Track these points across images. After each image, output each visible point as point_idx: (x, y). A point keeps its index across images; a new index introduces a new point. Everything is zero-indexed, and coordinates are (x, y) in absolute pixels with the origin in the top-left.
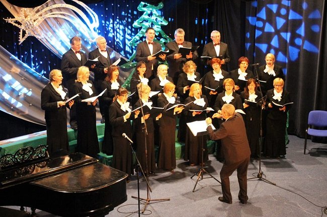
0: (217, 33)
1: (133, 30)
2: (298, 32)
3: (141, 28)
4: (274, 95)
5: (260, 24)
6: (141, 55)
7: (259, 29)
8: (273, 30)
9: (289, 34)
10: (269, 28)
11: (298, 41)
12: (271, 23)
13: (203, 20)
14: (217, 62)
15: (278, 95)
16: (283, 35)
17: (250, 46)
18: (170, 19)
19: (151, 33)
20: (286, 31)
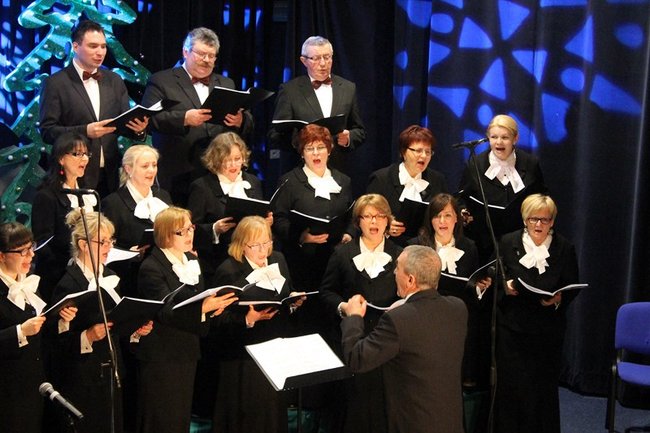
0: (321, 44)
1: (19, 35)
2: (570, 47)
3: (45, 30)
4: (523, 253)
5: (443, 24)
6: (61, 117)
7: (441, 39)
8: (487, 43)
9: (541, 57)
10: (473, 37)
11: (573, 79)
12: (480, 21)
13: (247, 12)
14: (324, 139)
15: (535, 255)
16: (521, 57)
17: (411, 95)
18: (141, 5)
19: (94, 46)
20: (532, 46)
